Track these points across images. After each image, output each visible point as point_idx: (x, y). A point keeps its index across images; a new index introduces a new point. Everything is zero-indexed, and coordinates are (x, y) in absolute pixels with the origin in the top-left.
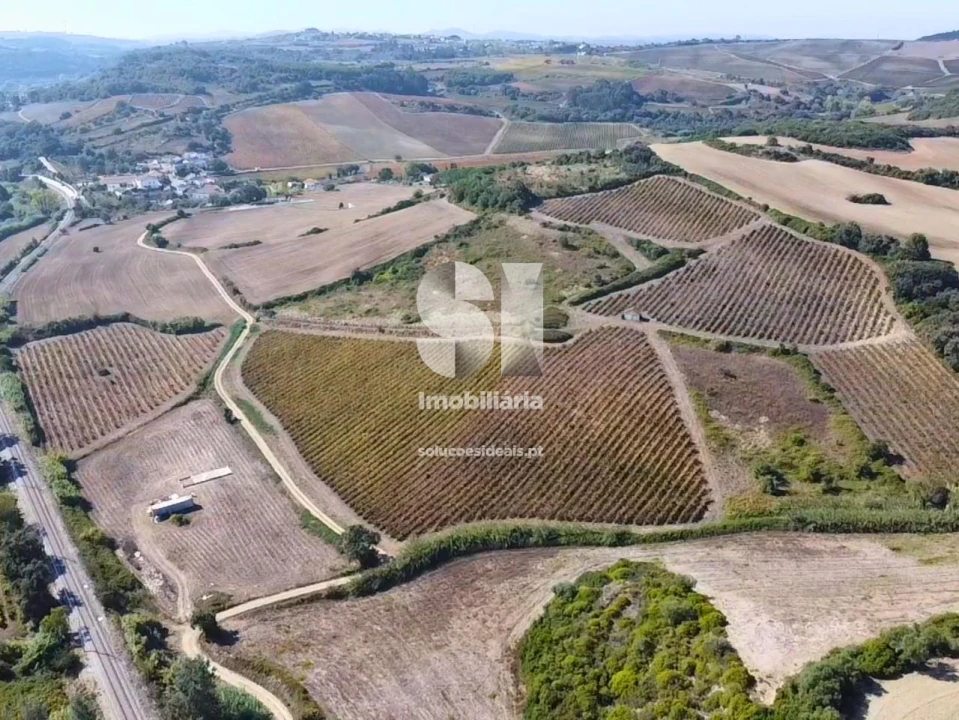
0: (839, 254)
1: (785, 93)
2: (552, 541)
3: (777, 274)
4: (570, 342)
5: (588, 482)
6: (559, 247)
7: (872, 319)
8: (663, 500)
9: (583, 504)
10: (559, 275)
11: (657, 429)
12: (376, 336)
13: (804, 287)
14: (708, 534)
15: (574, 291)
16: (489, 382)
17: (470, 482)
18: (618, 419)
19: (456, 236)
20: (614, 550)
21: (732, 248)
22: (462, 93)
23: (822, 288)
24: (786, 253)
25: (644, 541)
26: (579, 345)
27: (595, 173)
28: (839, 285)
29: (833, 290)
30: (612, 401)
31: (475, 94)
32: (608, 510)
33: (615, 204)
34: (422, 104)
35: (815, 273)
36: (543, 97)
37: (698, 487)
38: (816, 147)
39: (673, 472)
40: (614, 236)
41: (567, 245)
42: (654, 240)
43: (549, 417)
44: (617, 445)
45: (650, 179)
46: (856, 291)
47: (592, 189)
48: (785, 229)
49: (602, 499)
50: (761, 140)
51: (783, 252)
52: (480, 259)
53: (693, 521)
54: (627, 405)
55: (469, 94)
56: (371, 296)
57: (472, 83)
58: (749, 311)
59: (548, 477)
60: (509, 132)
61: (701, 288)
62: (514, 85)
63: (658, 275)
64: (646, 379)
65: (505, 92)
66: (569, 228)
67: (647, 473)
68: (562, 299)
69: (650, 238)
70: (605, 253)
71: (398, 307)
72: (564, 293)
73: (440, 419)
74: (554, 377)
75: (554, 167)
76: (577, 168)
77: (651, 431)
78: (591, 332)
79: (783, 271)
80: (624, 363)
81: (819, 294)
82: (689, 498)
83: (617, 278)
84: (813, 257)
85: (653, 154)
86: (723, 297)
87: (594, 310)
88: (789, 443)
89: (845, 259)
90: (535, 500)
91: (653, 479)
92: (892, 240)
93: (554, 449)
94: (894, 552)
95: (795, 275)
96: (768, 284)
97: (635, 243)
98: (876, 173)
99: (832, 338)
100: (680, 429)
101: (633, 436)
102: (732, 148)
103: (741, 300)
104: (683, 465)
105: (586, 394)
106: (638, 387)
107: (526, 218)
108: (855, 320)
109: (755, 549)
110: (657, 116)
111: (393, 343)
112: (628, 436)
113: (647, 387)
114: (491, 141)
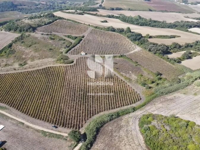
4: (74, 63)
6: (50, 40)
38: (85, 12)
40: (60, 35)
45: (57, 21)
50: (73, 11)
52: (31, 45)
53: (140, 100)
78: (77, 59)
87: (72, 54)
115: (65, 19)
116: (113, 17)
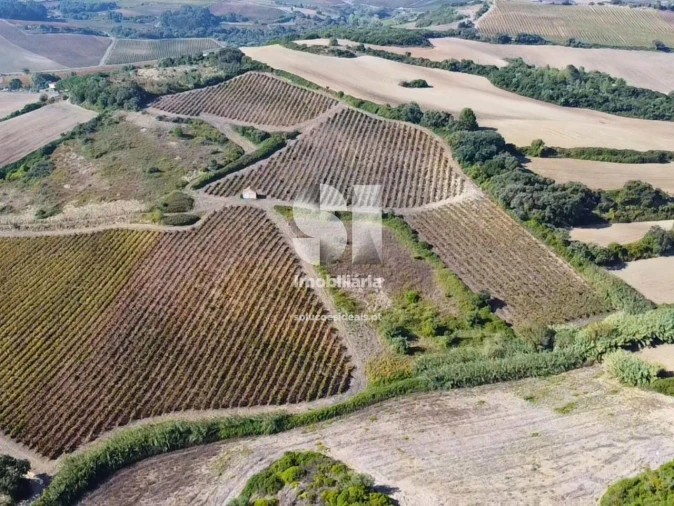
0: (407, 129)
1: (320, 13)
2: (212, 435)
3: (363, 148)
4: (198, 224)
5: (236, 363)
6: (176, 138)
7: (446, 181)
8: (309, 374)
9: (236, 387)
10: (179, 162)
11: (291, 302)
12: (12, 233)
13: (386, 159)
14: (359, 406)
15: (194, 175)
16: (127, 270)
17: (121, 377)
18: (255, 295)
19: (81, 133)
20: (274, 438)
21: (322, 129)
22: (76, 18)
23: (401, 158)
24: (366, 131)
25: (303, 423)
26: (207, 226)
27: (197, 72)
28: (414, 154)
29: (410, 159)
30: (246, 278)
31: (87, 19)
32: (260, 392)
33: (218, 97)
34: (42, 27)
35: (393, 145)
36: (142, 20)
37: (339, 356)
38: (366, 46)
39: (313, 344)
40: (223, 124)
41: (182, 135)
42: (256, 126)
43: (189, 300)
44: (258, 322)
45: (244, 75)
46: (428, 159)
47: (197, 86)
48: (361, 111)
49: (253, 380)
50: (324, 42)
51: (364, 130)
52: (105, 153)
53: (342, 392)
54: (261, 280)
55: (81, 19)
56: (5, 194)
57: (84, 10)
58: (346, 182)
59: (197, 363)
60: (117, 47)
61: (303, 165)
62: (117, 11)
63: (265, 156)
64: (273, 254)
65: (111, 16)
66: (182, 120)
67: (291, 347)
68: (184, 185)
69: (252, 124)
70: (216, 140)
71: (32, 203)
72: (186, 178)
73: (83, 313)
74: (188, 260)
75: (161, 69)
76: (181, 69)
77: (287, 303)
78: (215, 213)
79: (367, 146)
80: (251, 240)
81: (400, 163)
82: (334, 368)
83: (230, 161)
84: (387, 133)
85: (243, 54)
86: (323, 172)
87: (215, 192)
88: (406, 301)
89: (413, 133)
90: (187, 389)
91: (297, 352)
92: (448, 115)
93: (199, 332)
94: (528, 402)
95: (377, 149)
96: (357, 158)
97: (240, 130)
98: (413, 64)
99: (418, 201)
100: (312, 300)
101: (271, 311)
102: (304, 48)
103: (338, 172)
104: (322, 334)
105: (221, 273)
106: (267, 261)
107: (144, 113)
108: (433, 183)
109: (407, 416)
110: (230, 32)
111: (29, 239)
112: (267, 311)
113: (276, 260)
114: (103, 54)
115: (272, 70)
116: (465, 67)
